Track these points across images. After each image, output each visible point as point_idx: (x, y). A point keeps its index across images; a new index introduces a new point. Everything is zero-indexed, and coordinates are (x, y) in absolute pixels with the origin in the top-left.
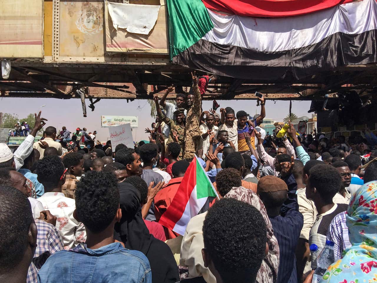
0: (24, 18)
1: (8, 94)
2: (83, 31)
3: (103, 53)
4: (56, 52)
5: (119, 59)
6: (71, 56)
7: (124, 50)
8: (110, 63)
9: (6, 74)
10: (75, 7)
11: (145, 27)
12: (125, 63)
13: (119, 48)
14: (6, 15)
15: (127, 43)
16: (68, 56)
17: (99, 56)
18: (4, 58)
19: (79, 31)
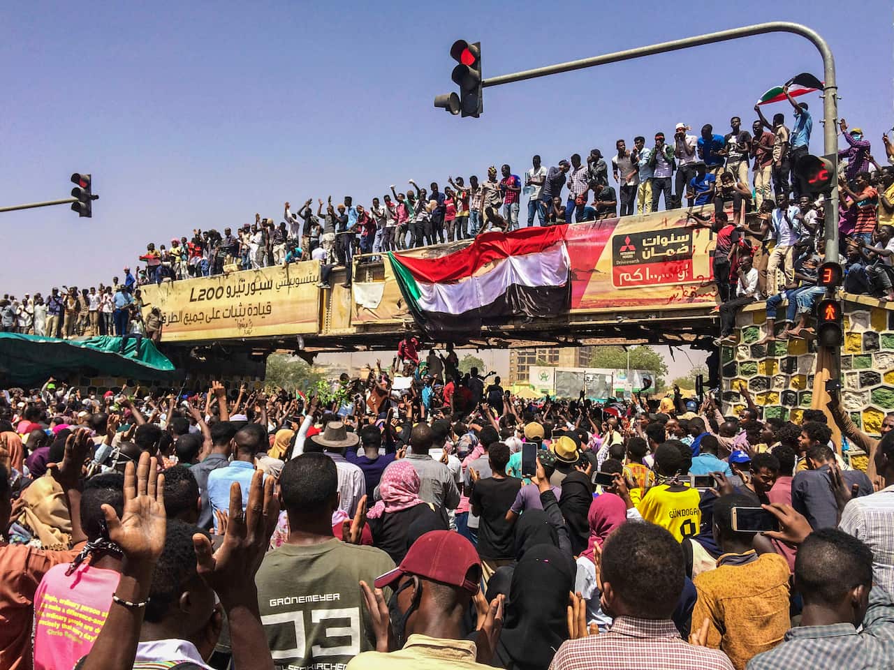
3: (356, 325)
4: (328, 327)
8: (359, 333)
9: (301, 347)
11: (376, 302)
13: (358, 321)
14: (301, 299)
15: (364, 316)
17: (354, 328)
18: (297, 334)
19: (342, 306)
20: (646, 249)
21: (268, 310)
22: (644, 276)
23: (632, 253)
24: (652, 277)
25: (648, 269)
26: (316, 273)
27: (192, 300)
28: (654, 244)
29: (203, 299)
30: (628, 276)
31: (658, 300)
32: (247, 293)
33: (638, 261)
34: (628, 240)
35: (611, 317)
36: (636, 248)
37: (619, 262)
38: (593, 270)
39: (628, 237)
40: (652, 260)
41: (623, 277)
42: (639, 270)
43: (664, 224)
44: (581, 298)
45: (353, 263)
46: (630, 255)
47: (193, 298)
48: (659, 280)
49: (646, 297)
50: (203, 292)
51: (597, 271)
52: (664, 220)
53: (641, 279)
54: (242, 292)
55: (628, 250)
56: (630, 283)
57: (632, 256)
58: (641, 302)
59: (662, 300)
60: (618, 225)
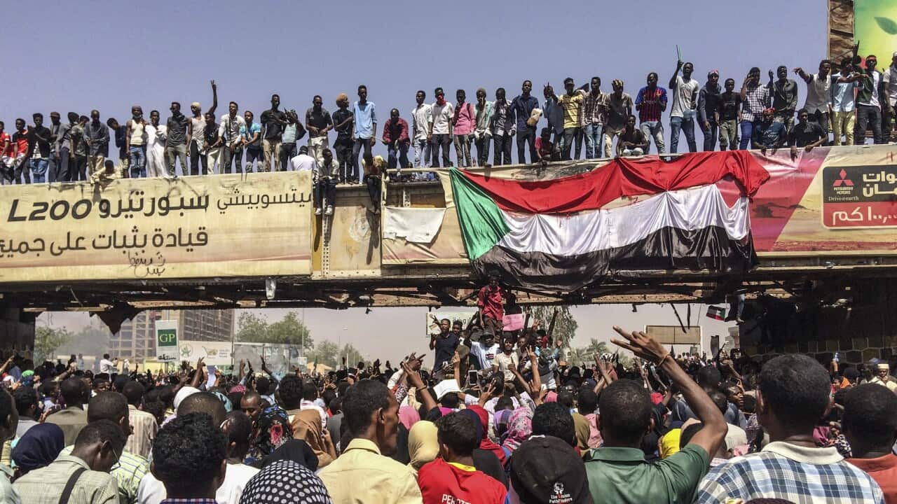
0: (291, 229)
1: (264, 305)
2: (356, 240)
3: (380, 264)
4: (326, 267)
5: (398, 272)
6: (343, 270)
7: (402, 262)
8: (387, 277)
9: (271, 295)
10: (348, 212)
11: (428, 235)
12: (404, 277)
13: (397, 260)
14: (272, 226)
15: (407, 253)
16: (339, 270)
17: (376, 268)
18: (268, 276)
19: (352, 240)
20: (868, 185)
21: (198, 239)
22: (866, 216)
23: (850, 188)
24: (875, 217)
25: (870, 208)
26: (307, 189)
27: (12, 218)
28: (878, 180)
29: (43, 218)
30: (843, 216)
31: (882, 244)
32: (149, 211)
33: (857, 198)
34: (843, 174)
35: (808, 262)
36: (854, 182)
37: (833, 199)
38: (796, 206)
39: (843, 171)
40: (876, 198)
41: (837, 215)
42: (859, 208)
43: (890, 159)
44: (776, 238)
45: (383, 179)
46: (846, 190)
47: (16, 215)
48: (884, 221)
49: (867, 240)
50: (42, 207)
51: (802, 207)
52: (890, 154)
53: (862, 219)
54: (138, 210)
55: (843, 185)
56: (846, 223)
57: (849, 193)
58: (860, 245)
59: (889, 244)
60: (829, 155)
